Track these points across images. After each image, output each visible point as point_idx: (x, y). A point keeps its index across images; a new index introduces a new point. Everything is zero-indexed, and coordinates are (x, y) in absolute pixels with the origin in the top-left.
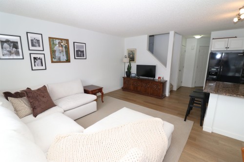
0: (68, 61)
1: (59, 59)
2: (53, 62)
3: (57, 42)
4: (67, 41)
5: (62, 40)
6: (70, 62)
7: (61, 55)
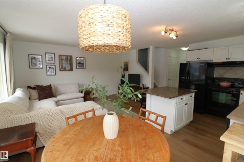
0: (71, 70)
1: (65, 68)
2: (60, 70)
3: (64, 57)
4: (71, 57)
5: (67, 56)
6: (72, 70)
7: (67, 66)
